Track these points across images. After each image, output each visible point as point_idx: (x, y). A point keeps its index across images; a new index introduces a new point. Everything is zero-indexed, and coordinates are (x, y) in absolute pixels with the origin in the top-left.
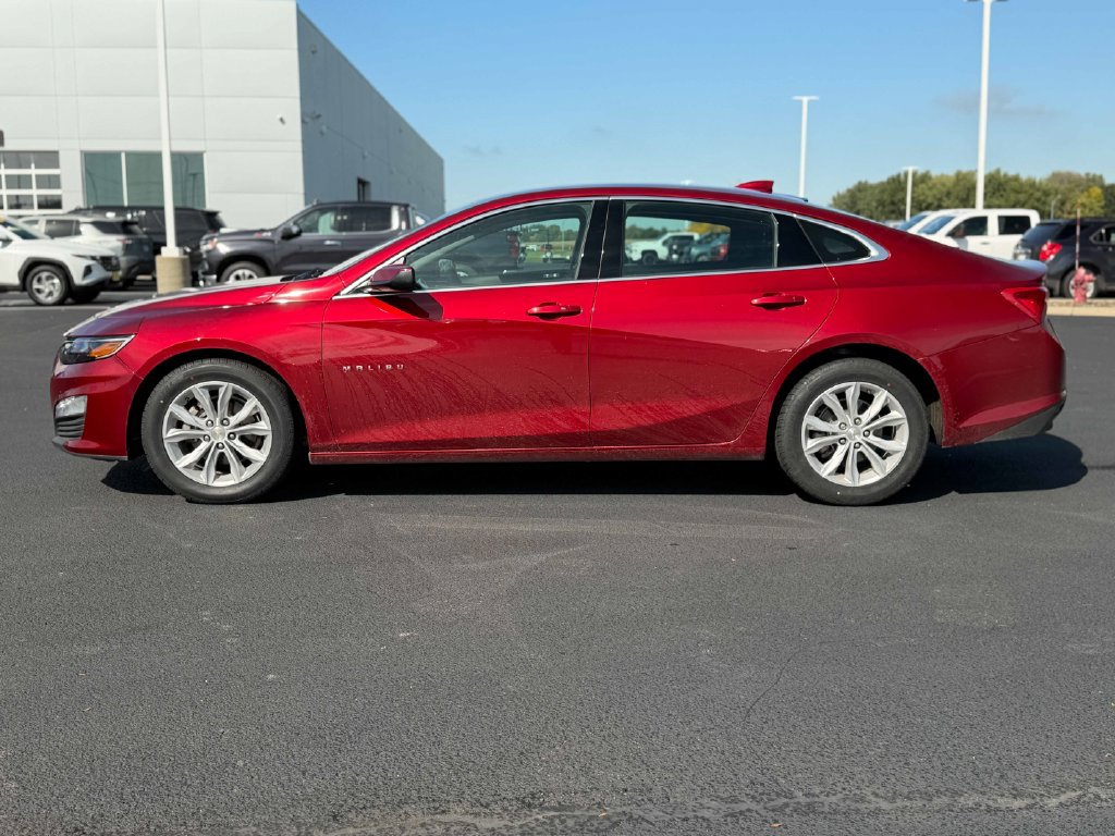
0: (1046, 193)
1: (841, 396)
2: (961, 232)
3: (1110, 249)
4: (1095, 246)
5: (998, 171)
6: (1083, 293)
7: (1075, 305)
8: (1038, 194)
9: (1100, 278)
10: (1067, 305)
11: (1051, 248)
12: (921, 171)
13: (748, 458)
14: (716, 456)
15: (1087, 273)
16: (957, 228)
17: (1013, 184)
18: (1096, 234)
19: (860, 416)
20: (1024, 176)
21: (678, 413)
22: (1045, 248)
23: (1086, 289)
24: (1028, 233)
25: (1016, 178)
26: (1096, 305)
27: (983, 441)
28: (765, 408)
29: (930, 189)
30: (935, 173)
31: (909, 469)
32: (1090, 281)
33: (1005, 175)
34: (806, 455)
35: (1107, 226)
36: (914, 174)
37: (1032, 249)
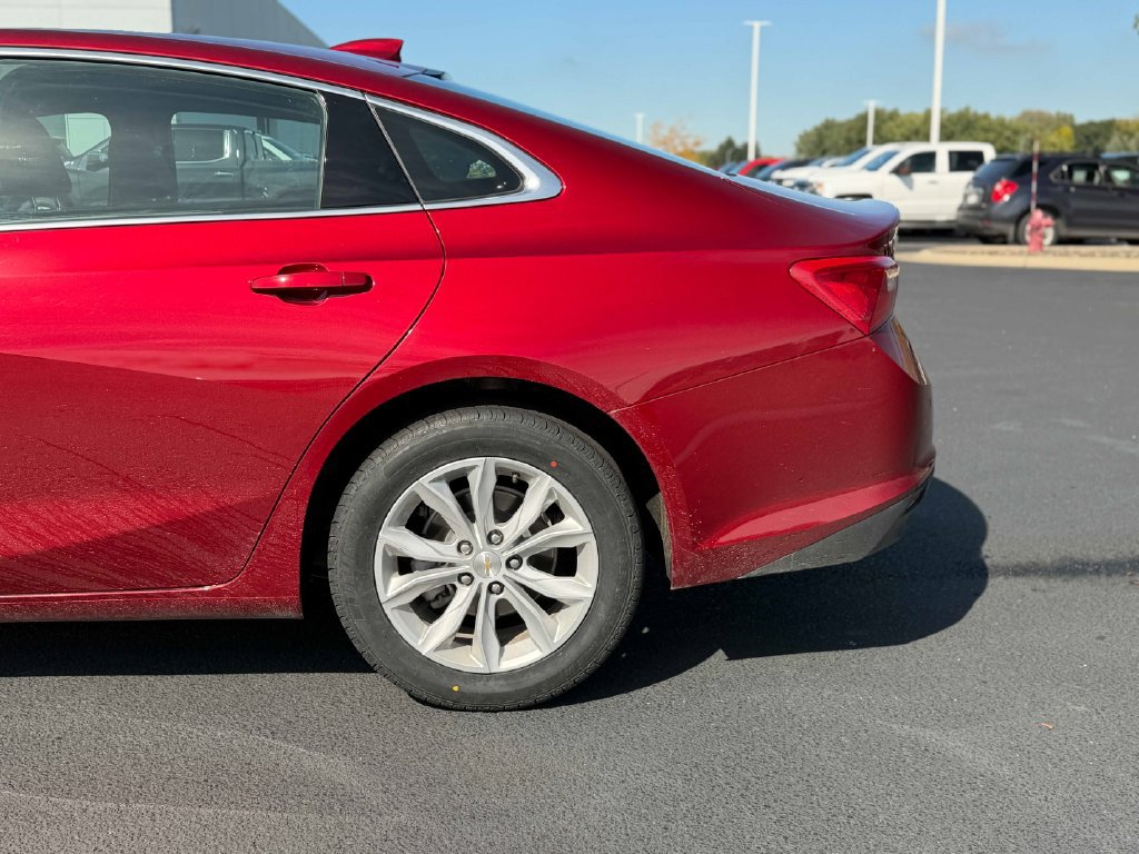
0: (1016, 132)
1: (459, 484)
2: (906, 168)
3: (1073, 189)
4: (1055, 185)
5: (967, 109)
6: (1039, 239)
7: (1029, 254)
8: (1007, 133)
9: (1061, 222)
10: (1021, 253)
11: (1005, 188)
12: (889, 108)
13: (264, 616)
14: (195, 613)
15: (1045, 216)
16: (902, 165)
17: (984, 123)
18: (1056, 172)
19: (501, 527)
20: (994, 115)
21: (98, 527)
22: (998, 187)
23: (1044, 236)
24: (981, 169)
25: (986, 117)
26: (1054, 254)
27: (754, 573)
28: (293, 515)
29: (898, 126)
30: (904, 110)
31: (600, 637)
32: (1047, 226)
33: (975, 114)
34: (388, 609)
35: (1070, 162)
36: (878, 114)
37: (984, 187)
